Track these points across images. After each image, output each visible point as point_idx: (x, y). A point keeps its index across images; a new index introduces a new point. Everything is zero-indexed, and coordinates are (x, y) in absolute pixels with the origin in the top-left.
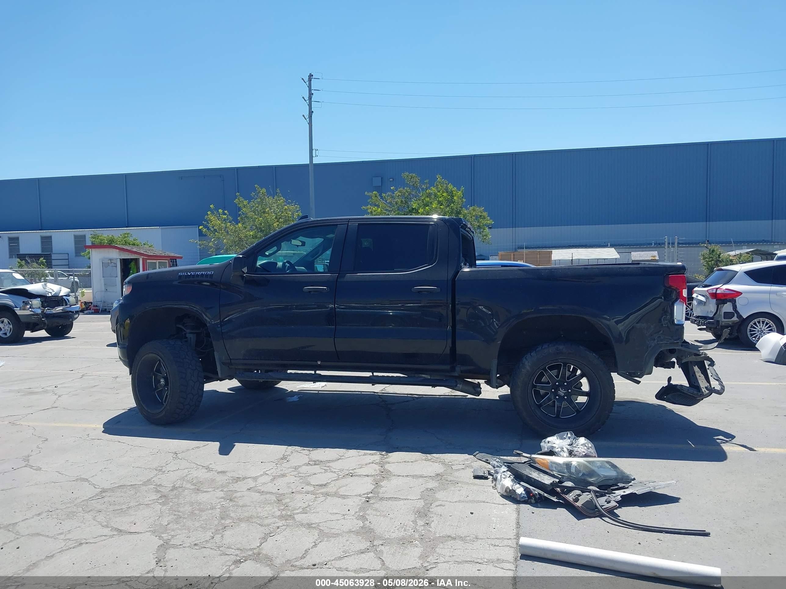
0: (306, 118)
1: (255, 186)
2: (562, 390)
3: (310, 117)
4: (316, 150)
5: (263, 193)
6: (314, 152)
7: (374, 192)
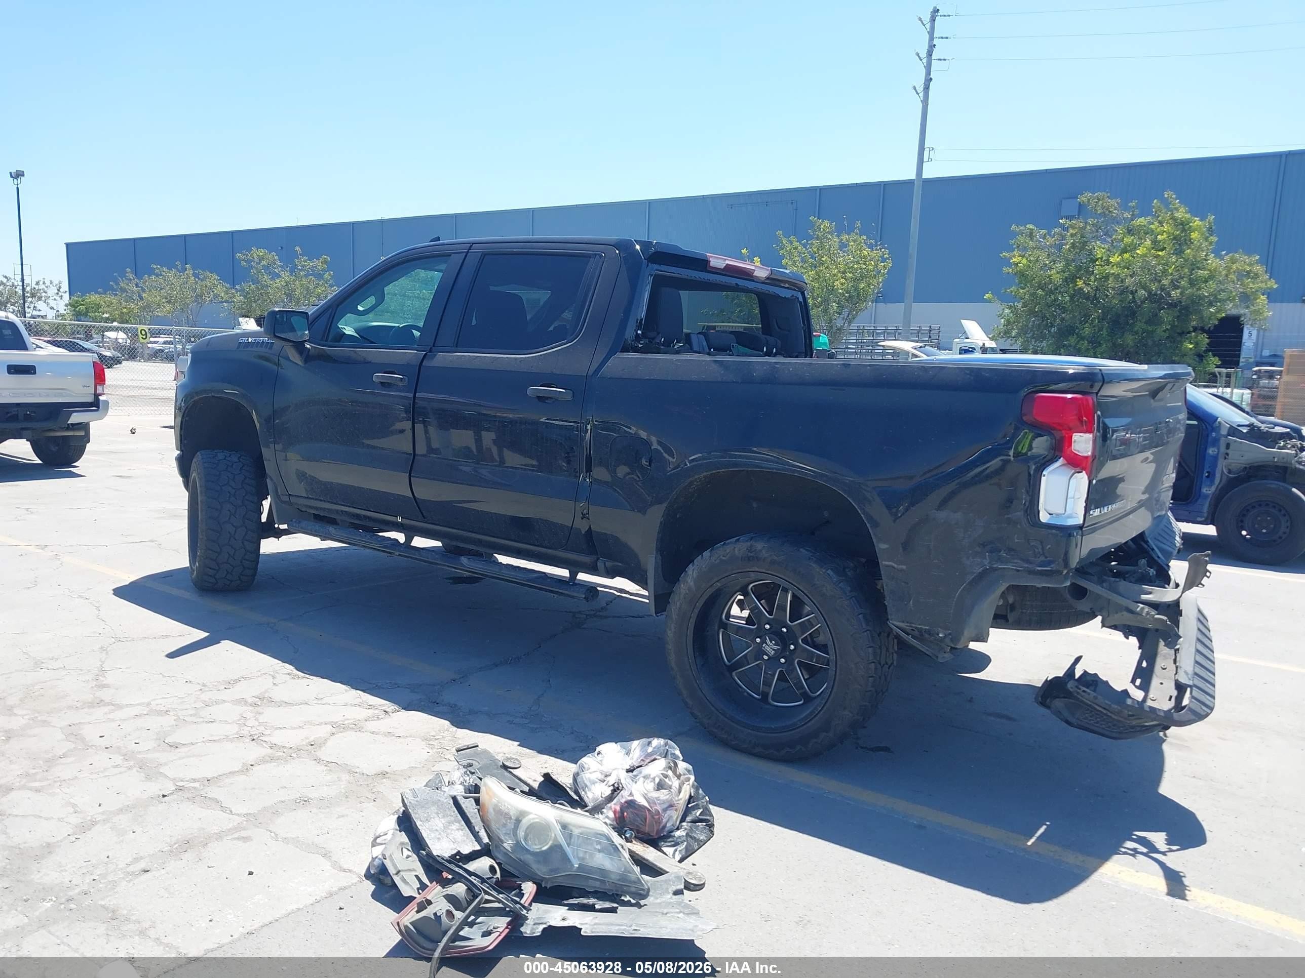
0: (919, 92)
1: (811, 218)
2: (771, 642)
3: (927, 88)
4: (931, 150)
5: (824, 230)
6: (926, 153)
7: (1028, 226)
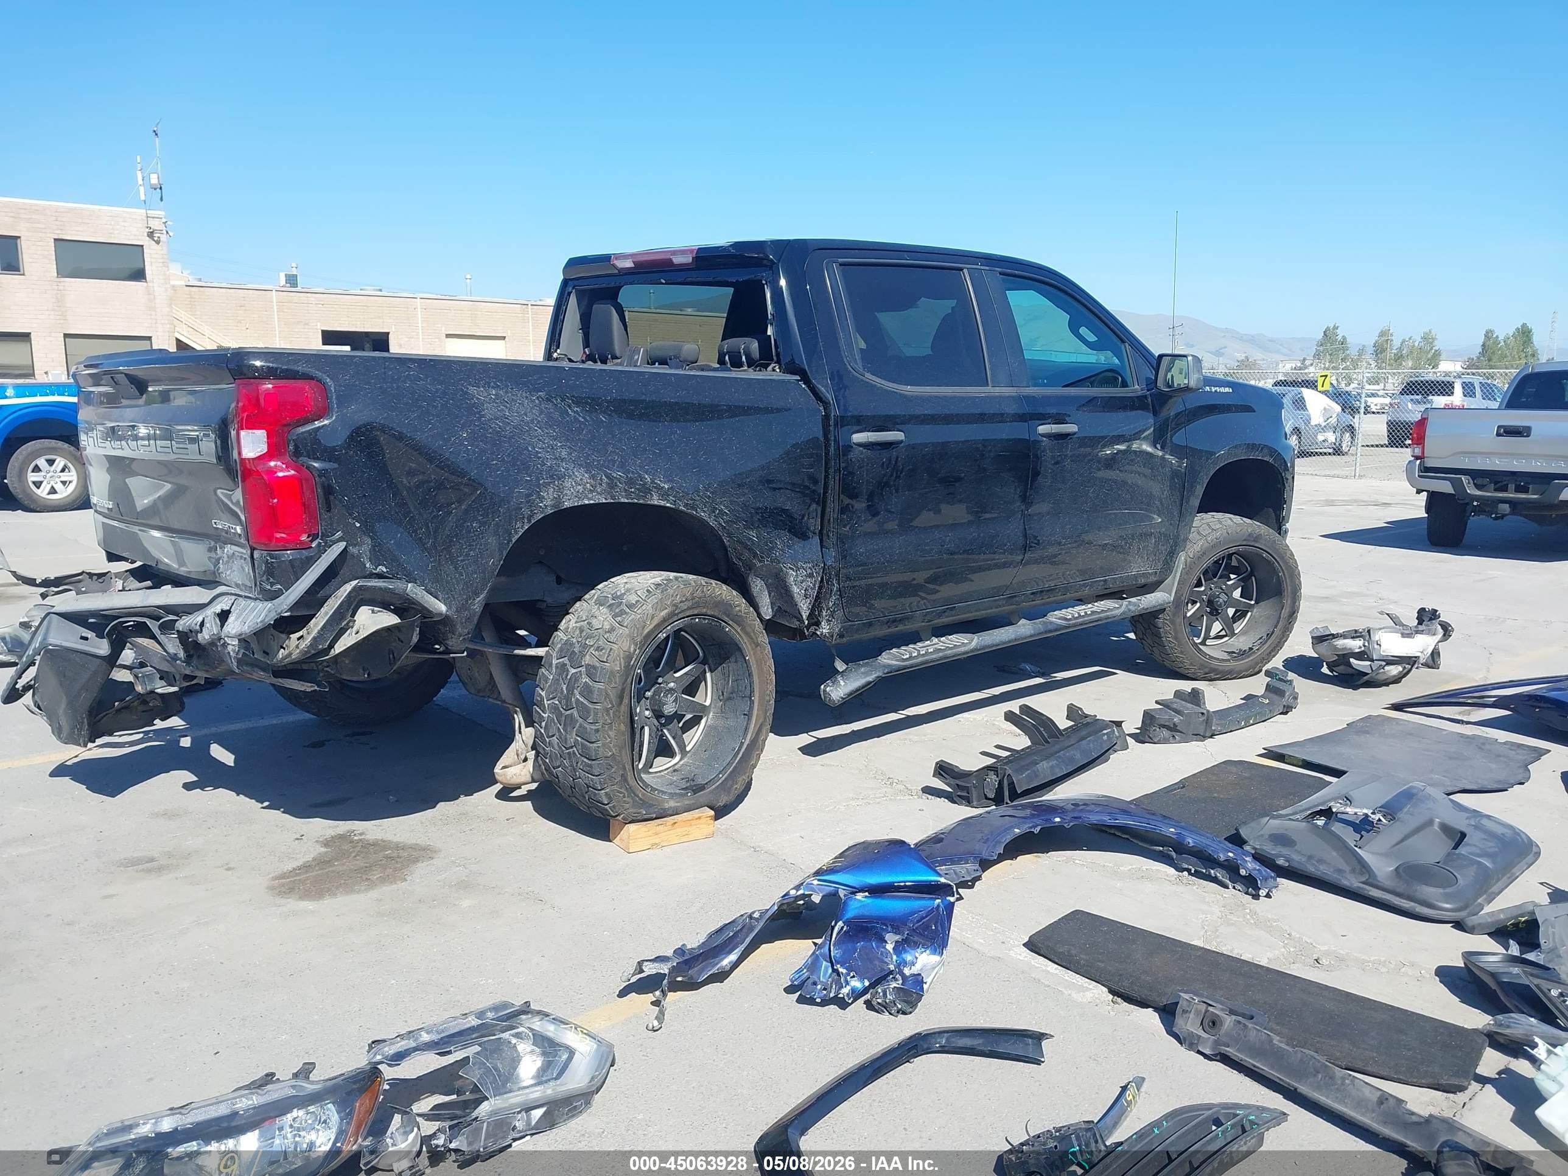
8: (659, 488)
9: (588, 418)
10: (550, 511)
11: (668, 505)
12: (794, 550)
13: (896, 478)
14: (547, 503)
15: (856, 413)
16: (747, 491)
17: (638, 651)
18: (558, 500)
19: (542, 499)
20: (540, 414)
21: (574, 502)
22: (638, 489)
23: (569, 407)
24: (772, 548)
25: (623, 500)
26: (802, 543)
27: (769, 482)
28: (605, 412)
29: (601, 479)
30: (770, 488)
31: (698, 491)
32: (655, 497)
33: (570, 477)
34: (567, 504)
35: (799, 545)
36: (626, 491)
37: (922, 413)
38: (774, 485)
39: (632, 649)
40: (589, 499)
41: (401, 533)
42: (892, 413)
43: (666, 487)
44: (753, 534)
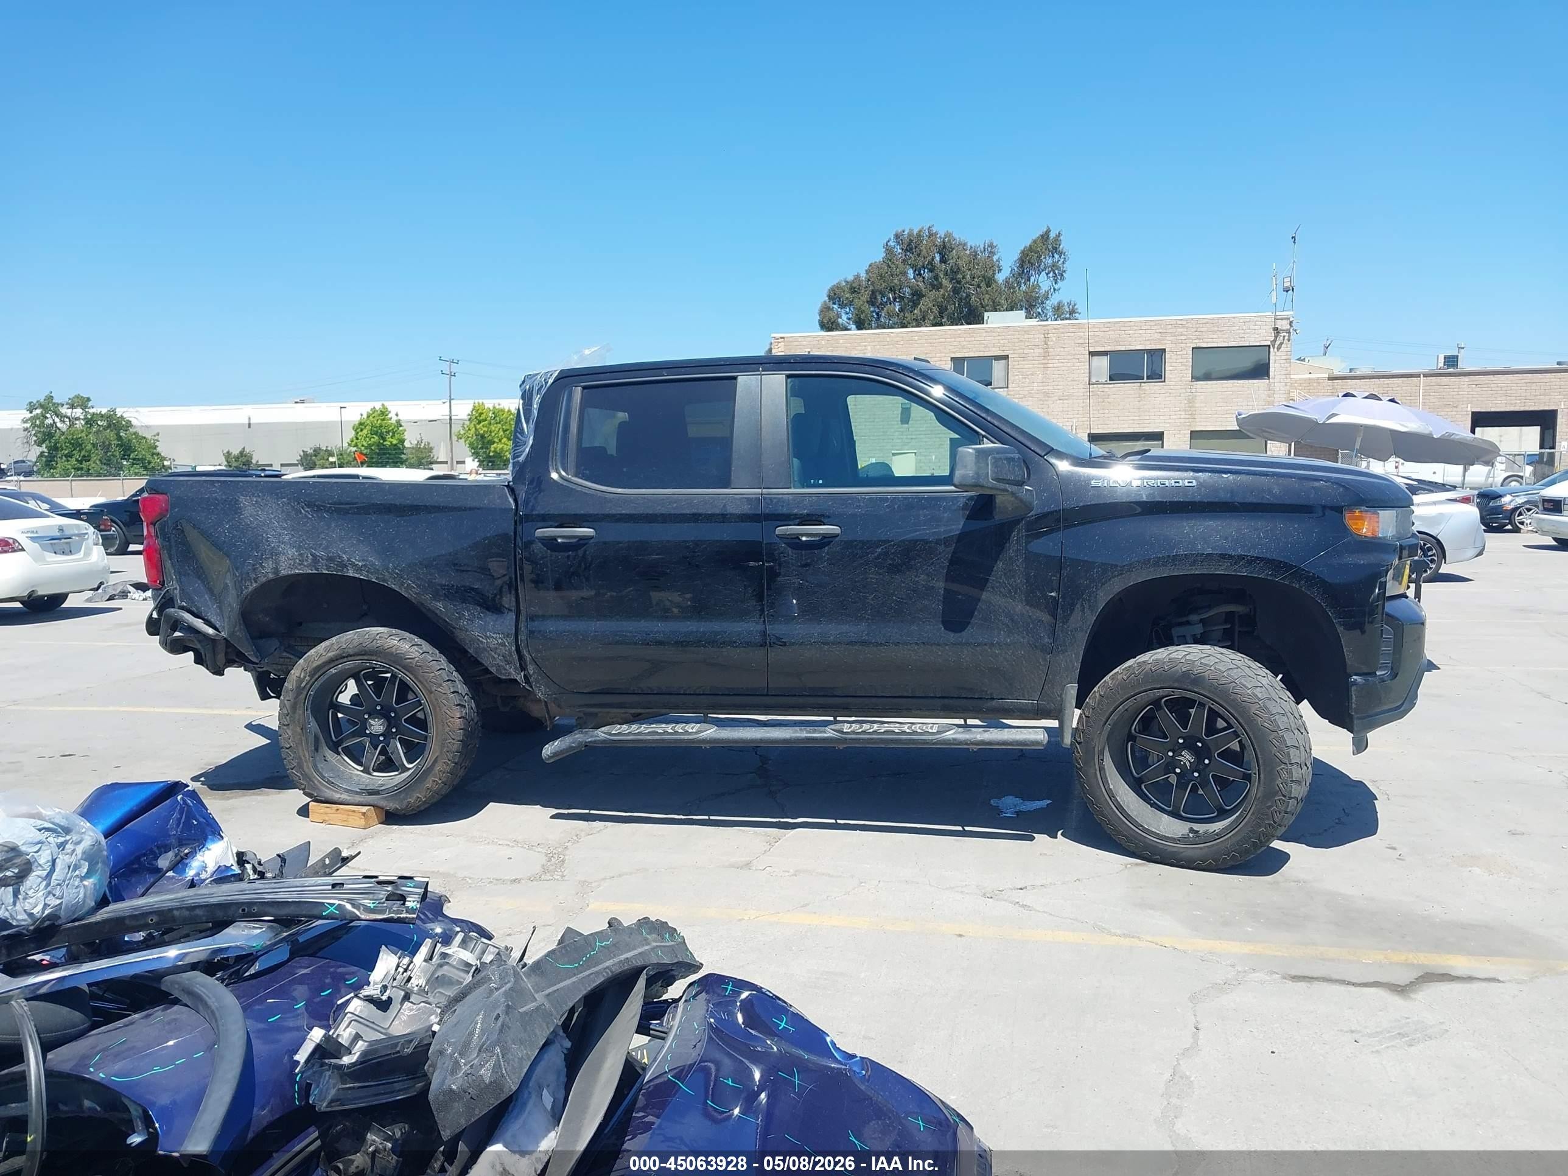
8: (354, 565)
9: (315, 515)
10: (271, 576)
11: (362, 577)
12: (485, 622)
13: (585, 569)
14: (267, 571)
15: (542, 512)
16: (433, 571)
17: (307, 678)
18: (276, 571)
19: (263, 567)
20: (282, 513)
21: (288, 571)
22: (337, 565)
23: (303, 508)
24: (460, 618)
25: (324, 572)
26: (494, 617)
27: (455, 565)
28: (328, 511)
29: (307, 557)
30: (457, 570)
31: (388, 568)
32: (350, 571)
33: (284, 554)
34: (283, 572)
35: (491, 619)
36: (326, 565)
37: (619, 512)
38: (462, 568)
39: (302, 676)
40: (299, 570)
41: (199, 585)
42: (582, 512)
43: (360, 564)
44: (440, 605)
